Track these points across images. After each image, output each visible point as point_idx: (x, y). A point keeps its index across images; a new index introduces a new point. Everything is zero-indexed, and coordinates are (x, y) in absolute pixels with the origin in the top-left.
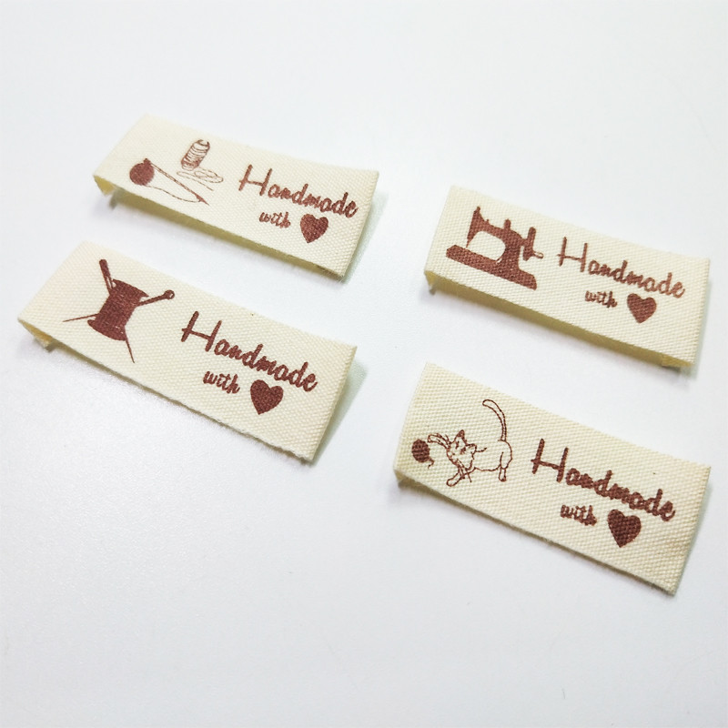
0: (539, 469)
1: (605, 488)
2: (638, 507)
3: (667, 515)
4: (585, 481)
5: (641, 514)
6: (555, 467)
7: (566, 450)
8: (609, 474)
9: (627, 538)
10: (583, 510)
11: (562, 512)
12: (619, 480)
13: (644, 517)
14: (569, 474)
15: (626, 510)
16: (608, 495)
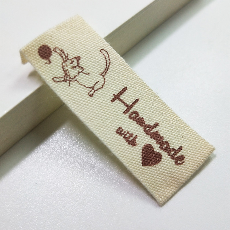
0: (115, 101)
1: (150, 130)
2: (165, 150)
3: (179, 162)
4: (140, 121)
5: (164, 154)
6: (126, 105)
7: (138, 100)
8: (156, 125)
9: (149, 163)
10: (131, 135)
11: (117, 130)
12: (161, 130)
13: (165, 157)
14: (132, 113)
15: (156, 148)
16: (150, 135)
